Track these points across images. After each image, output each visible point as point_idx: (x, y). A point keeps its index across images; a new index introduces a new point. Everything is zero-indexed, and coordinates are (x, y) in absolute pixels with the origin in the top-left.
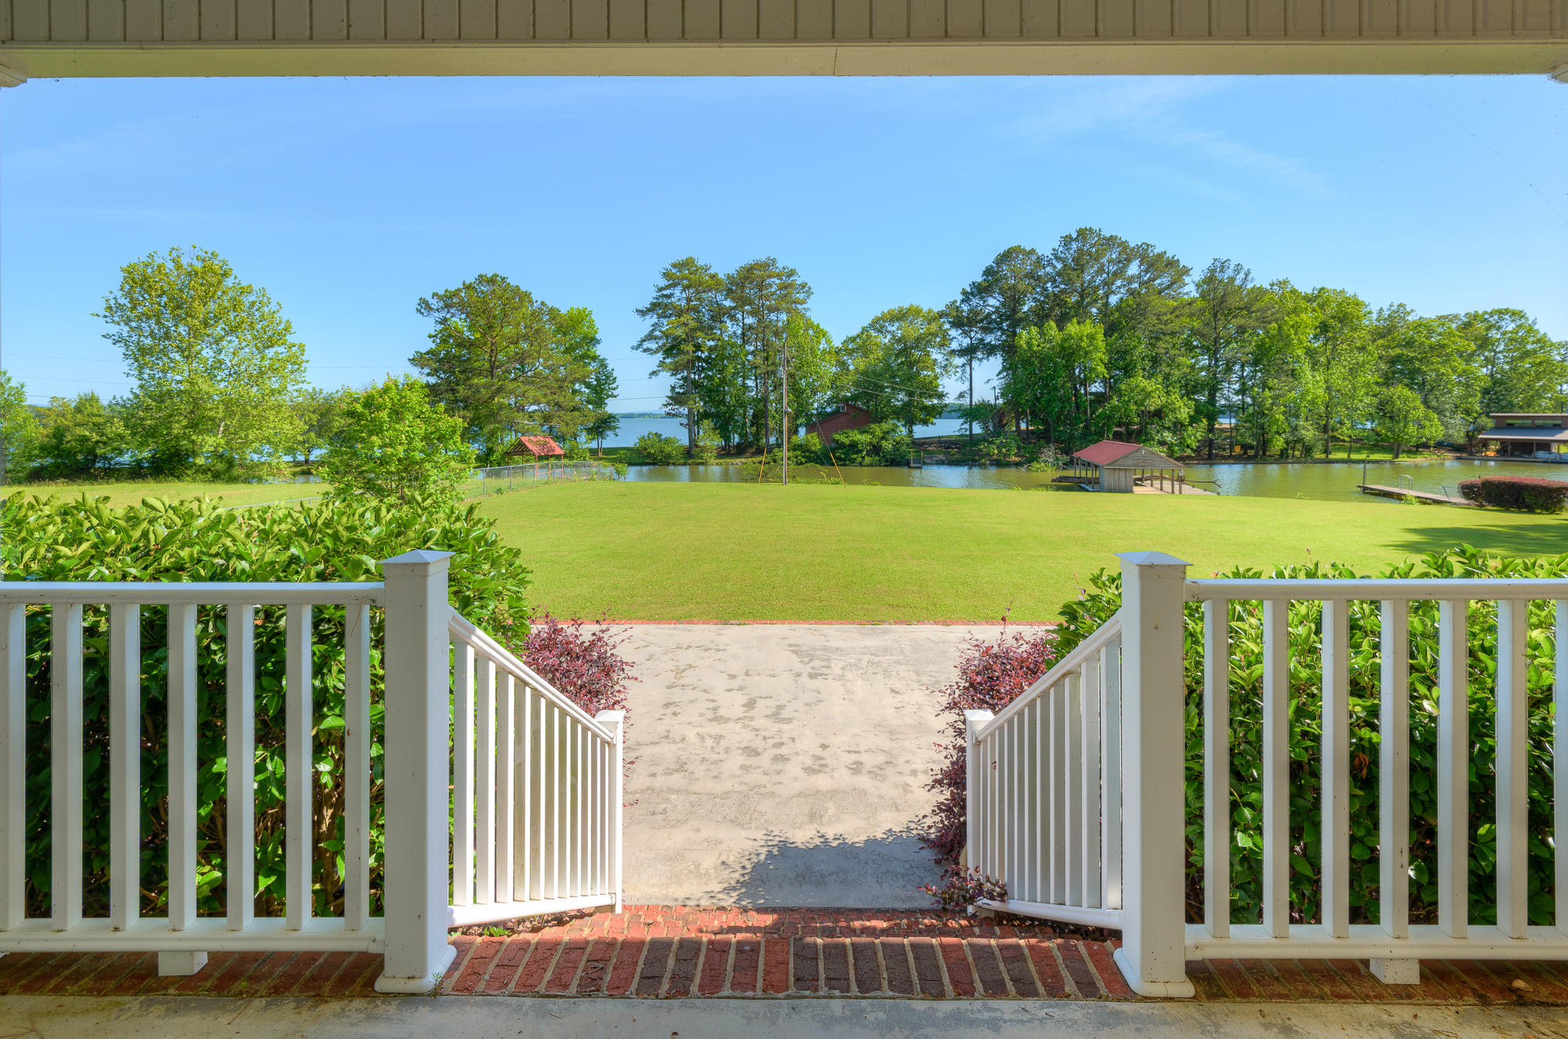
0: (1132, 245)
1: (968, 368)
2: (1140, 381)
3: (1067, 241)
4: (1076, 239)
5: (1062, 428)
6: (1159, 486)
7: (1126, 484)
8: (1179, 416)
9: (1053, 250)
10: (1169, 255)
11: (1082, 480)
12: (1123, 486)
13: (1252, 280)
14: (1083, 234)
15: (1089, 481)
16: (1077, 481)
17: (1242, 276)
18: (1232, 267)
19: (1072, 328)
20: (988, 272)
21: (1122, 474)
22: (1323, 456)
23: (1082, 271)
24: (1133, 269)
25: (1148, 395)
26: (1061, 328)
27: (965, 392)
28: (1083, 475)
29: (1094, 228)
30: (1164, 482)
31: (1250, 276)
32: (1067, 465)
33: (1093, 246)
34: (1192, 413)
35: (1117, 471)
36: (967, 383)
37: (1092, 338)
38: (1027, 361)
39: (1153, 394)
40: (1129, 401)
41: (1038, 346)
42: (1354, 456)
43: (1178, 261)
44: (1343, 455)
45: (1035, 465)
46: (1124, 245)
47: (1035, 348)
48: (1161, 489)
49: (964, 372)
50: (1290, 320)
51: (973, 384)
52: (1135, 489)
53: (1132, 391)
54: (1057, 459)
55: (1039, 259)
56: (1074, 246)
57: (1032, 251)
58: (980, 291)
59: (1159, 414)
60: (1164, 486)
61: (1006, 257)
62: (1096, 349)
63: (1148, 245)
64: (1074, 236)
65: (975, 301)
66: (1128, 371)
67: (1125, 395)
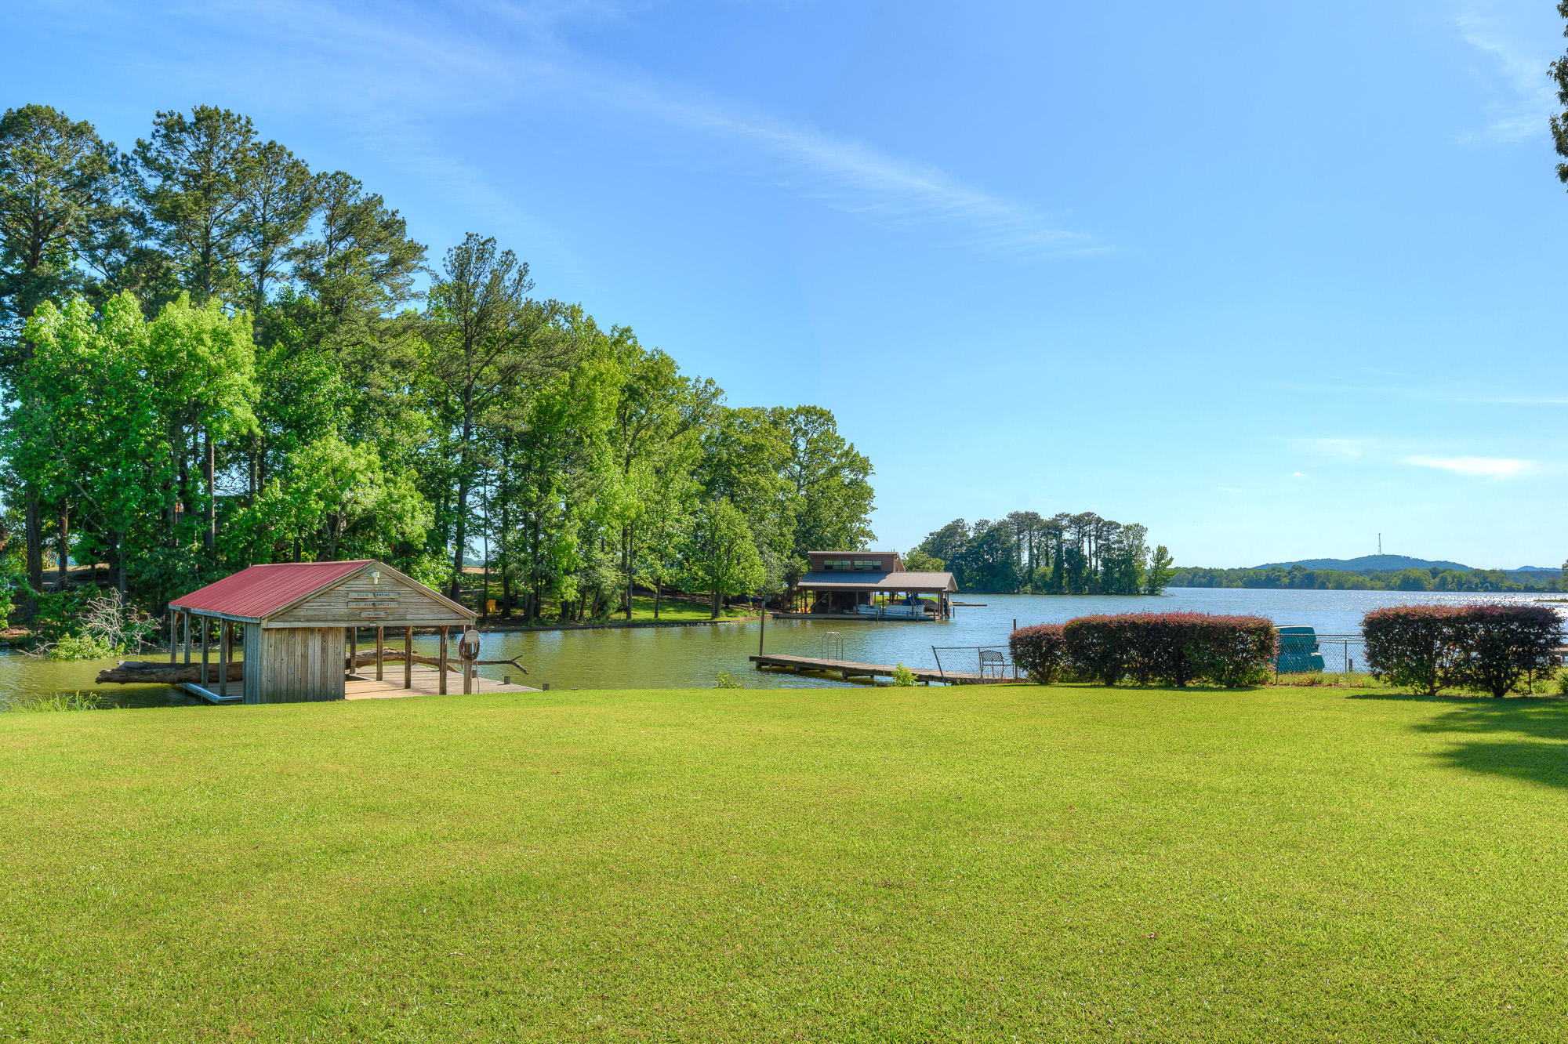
0: (313, 171)
2: (333, 447)
5: (146, 555)
6: (401, 678)
7: (324, 677)
8: (407, 530)
10: (389, 206)
11: (192, 671)
12: (315, 679)
13: (531, 286)
14: (207, 120)
15: (212, 676)
16: (175, 674)
17: (513, 274)
18: (498, 255)
19: (179, 313)
21: (315, 643)
22: (623, 615)
24: (316, 229)
25: (347, 479)
26: (151, 310)
28: (196, 658)
29: (235, 112)
30: (413, 668)
31: (527, 278)
32: (156, 640)
34: (431, 526)
35: (299, 638)
37: (222, 339)
38: (58, 379)
39: (360, 477)
40: (308, 491)
42: (662, 616)
43: (403, 223)
44: (649, 615)
45: (67, 642)
46: (297, 170)
47: (82, 350)
48: (408, 685)
50: (590, 369)
52: (350, 687)
53: (315, 468)
54: (128, 627)
59: (367, 522)
60: (413, 676)
62: (234, 365)
63: (347, 177)
64: (189, 119)
66: (304, 428)
67: (299, 478)
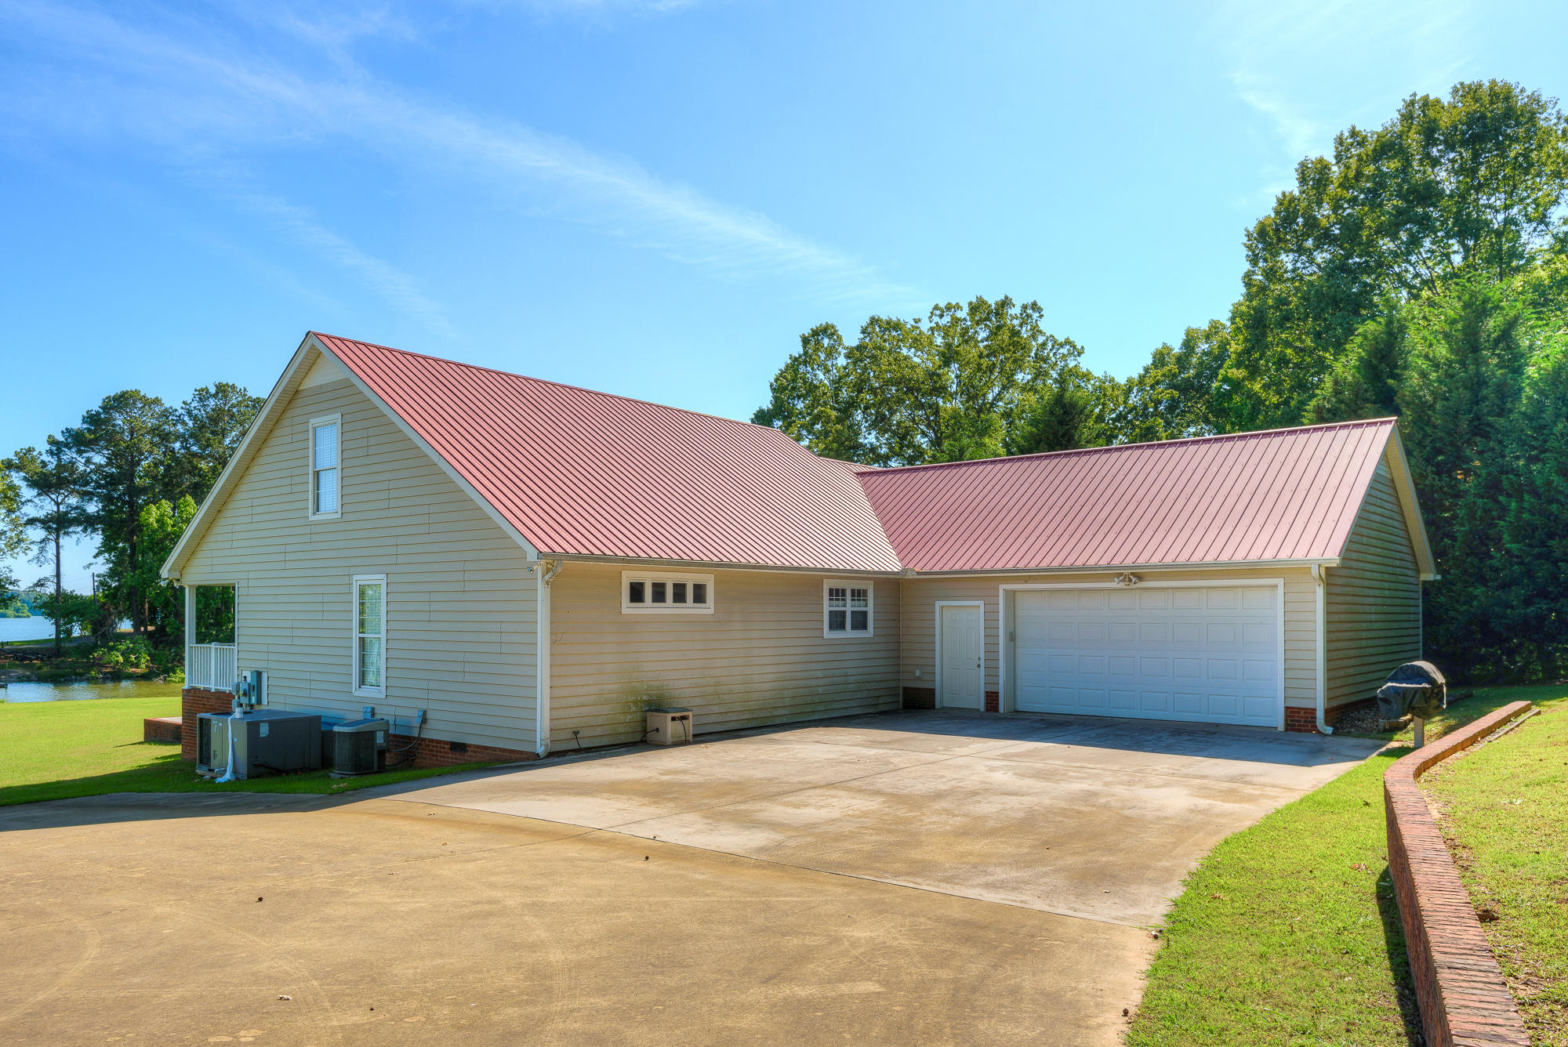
1: (53, 545)
3: (202, 395)
4: (215, 396)
9: (184, 403)
14: (222, 390)
20: (92, 419)
23: (223, 436)
27: (46, 579)
29: (238, 385)
33: (233, 406)
36: (53, 566)
41: (173, 526)
49: (42, 550)
51: (62, 569)
55: (166, 413)
56: (212, 402)
57: (157, 401)
58: (77, 440)
61: (121, 401)
64: (213, 390)
65: (68, 455)
